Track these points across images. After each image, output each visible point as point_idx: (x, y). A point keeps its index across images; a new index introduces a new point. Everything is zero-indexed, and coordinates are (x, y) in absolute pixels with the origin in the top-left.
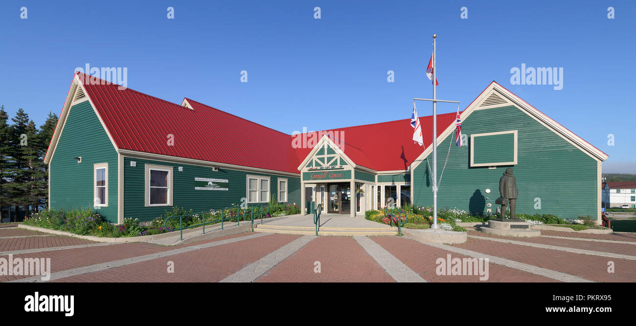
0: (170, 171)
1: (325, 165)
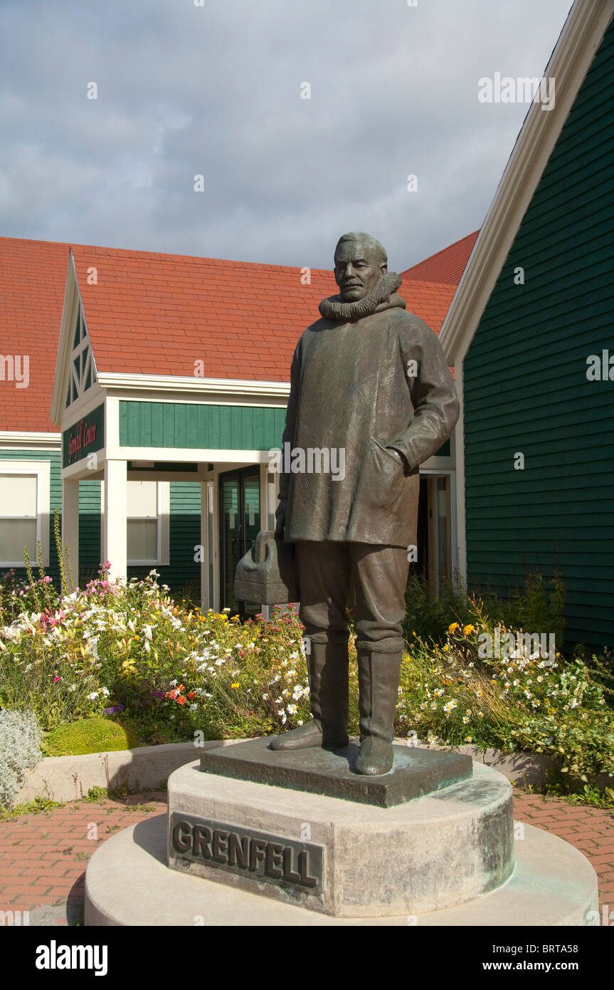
1: (80, 388)
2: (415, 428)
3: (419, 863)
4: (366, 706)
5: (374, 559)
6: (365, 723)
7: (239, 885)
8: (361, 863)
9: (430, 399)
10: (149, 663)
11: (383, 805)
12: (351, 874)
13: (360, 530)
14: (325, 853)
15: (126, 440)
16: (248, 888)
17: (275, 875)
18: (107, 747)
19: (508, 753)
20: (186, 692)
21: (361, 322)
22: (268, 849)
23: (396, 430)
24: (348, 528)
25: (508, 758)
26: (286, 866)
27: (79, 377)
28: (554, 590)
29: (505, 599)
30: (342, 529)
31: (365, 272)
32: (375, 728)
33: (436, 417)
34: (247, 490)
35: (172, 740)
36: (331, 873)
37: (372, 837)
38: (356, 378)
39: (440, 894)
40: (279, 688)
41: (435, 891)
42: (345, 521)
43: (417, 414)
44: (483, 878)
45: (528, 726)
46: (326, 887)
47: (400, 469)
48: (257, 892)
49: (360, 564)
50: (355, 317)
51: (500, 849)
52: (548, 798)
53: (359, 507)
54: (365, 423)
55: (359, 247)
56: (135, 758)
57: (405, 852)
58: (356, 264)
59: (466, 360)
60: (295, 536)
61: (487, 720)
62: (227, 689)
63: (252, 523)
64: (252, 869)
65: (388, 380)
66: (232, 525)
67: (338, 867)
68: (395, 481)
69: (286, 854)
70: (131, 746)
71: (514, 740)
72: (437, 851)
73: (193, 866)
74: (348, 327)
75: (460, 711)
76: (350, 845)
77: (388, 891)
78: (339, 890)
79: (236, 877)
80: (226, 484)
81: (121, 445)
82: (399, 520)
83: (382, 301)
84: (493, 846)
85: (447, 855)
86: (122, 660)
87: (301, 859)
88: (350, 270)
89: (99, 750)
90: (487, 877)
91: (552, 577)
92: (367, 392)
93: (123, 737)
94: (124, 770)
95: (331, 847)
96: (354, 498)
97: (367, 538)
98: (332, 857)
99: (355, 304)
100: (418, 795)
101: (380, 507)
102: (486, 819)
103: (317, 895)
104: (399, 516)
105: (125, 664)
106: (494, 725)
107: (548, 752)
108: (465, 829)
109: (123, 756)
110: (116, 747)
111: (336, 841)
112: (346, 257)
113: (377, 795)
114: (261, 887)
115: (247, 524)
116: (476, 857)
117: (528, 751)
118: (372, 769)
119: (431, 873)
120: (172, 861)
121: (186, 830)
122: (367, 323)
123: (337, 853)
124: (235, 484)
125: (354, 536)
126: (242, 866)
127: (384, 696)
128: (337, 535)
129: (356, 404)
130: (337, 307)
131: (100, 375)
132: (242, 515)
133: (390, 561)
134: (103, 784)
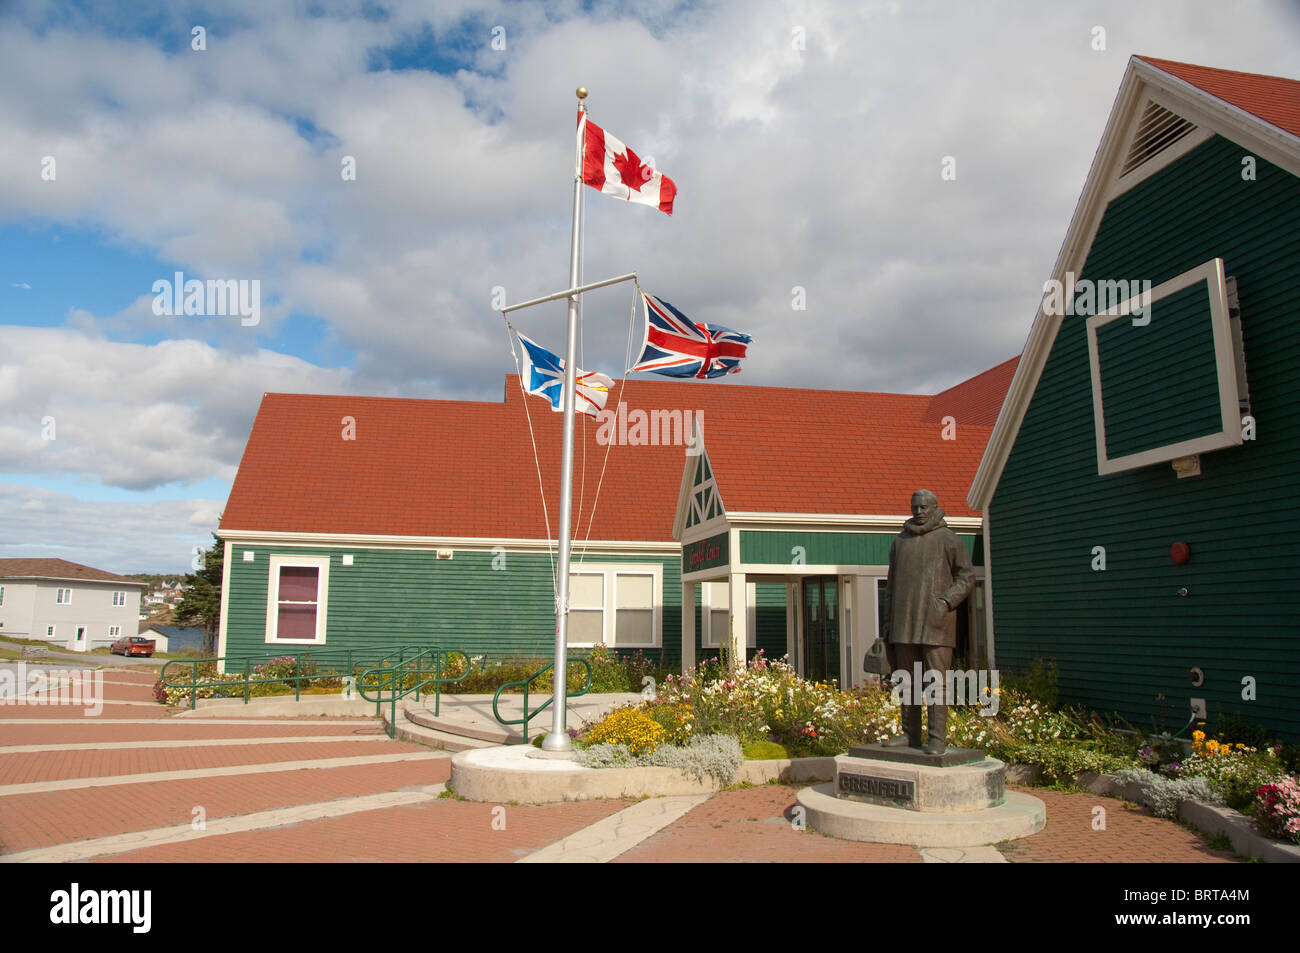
0: (323, 564)
1: (703, 516)
2: (953, 588)
3: (958, 790)
4: (932, 724)
5: (935, 652)
6: (931, 732)
7: (874, 803)
8: (931, 788)
9: (961, 574)
10: (793, 712)
11: (941, 766)
12: (927, 794)
13: (928, 638)
14: (915, 785)
15: (744, 559)
16: (878, 804)
17: (891, 796)
18: (777, 757)
19: (1013, 765)
20: (816, 730)
21: (926, 535)
22: (887, 785)
23: (944, 589)
24: (922, 638)
25: (1013, 768)
26: (896, 792)
27: (701, 508)
28: (1050, 669)
29: (1019, 675)
30: (919, 638)
31: (927, 511)
32: (936, 735)
33: (964, 583)
34: (826, 590)
35: (811, 755)
36: (918, 793)
37: (935, 778)
38: (924, 564)
39: (968, 805)
40: (873, 727)
41: (965, 804)
42: (920, 634)
43: (954, 580)
44: (988, 801)
45: (1025, 749)
46: (915, 798)
47: (946, 609)
48: (882, 805)
49: (928, 654)
50: (923, 533)
51: (996, 790)
52: (1035, 789)
53: (926, 627)
54: (928, 587)
55: (923, 498)
56: (792, 763)
57: (951, 785)
58: (922, 507)
59: (990, 507)
60: (895, 641)
61: (1001, 746)
62: (841, 727)
63: (831, 617)
64: (880, 794)
65: (940, 565)
66: (814, 618)
67: (921, 790)
68: (944, 616)
69: (897, 786)
70: (789, 758)
71: (1017, 757)
72: (966, 786)
73: (850, 796)
74: (919, 538)
75: (986, 739)
76: (926, 780)
77: (944, 802)
78: (921, 800)
79: (872, 799)
80: (808, 586)
81: (742, 562)
82: (947, 633)
83: (935, 525)
84: (993, 787)
85: (971, 788)
86: (775, 709)
87: (904, 788)
88: (920, 511)
89: (772, 758)
90: (990, 801)
91: (1050, 660)
92: (930, 571)
93: (784, 752)
94: (787, 770)
95: (917, 781)
96: (924, 624)
97: (931, 642)
98: (918, 786)
99: (922, 527)
100: (957, 764)
101: (937, 628)
102: (989, 774)
103: (911, 803)
104: (946, 632)
105: (777, 712)
106: (1005, 749)
107: (1035, 763)
108: (979, 777)
109: (786, 762)
110: (782, 757)
111: (920, 780)
112: (917, 504)
113: (938, 762)
114: (884, 803)
115: (828, 619)
116: (984, 791)
117: (1025, 763)
118: (935, 752)
119: (963, 795)
120: (839, 795)
121: (846, 779)
122: (929, 536)
123: (921, 783)
124: (816, 585)
125: (925, 641)
126: (874, 794)
127: (941, 719)
128: (917, 641)
129: (924, 577)
130: (914, 527)
131: (728, 513)
132: (823, 607)
133: (943, 653)
134: (776, 776)
